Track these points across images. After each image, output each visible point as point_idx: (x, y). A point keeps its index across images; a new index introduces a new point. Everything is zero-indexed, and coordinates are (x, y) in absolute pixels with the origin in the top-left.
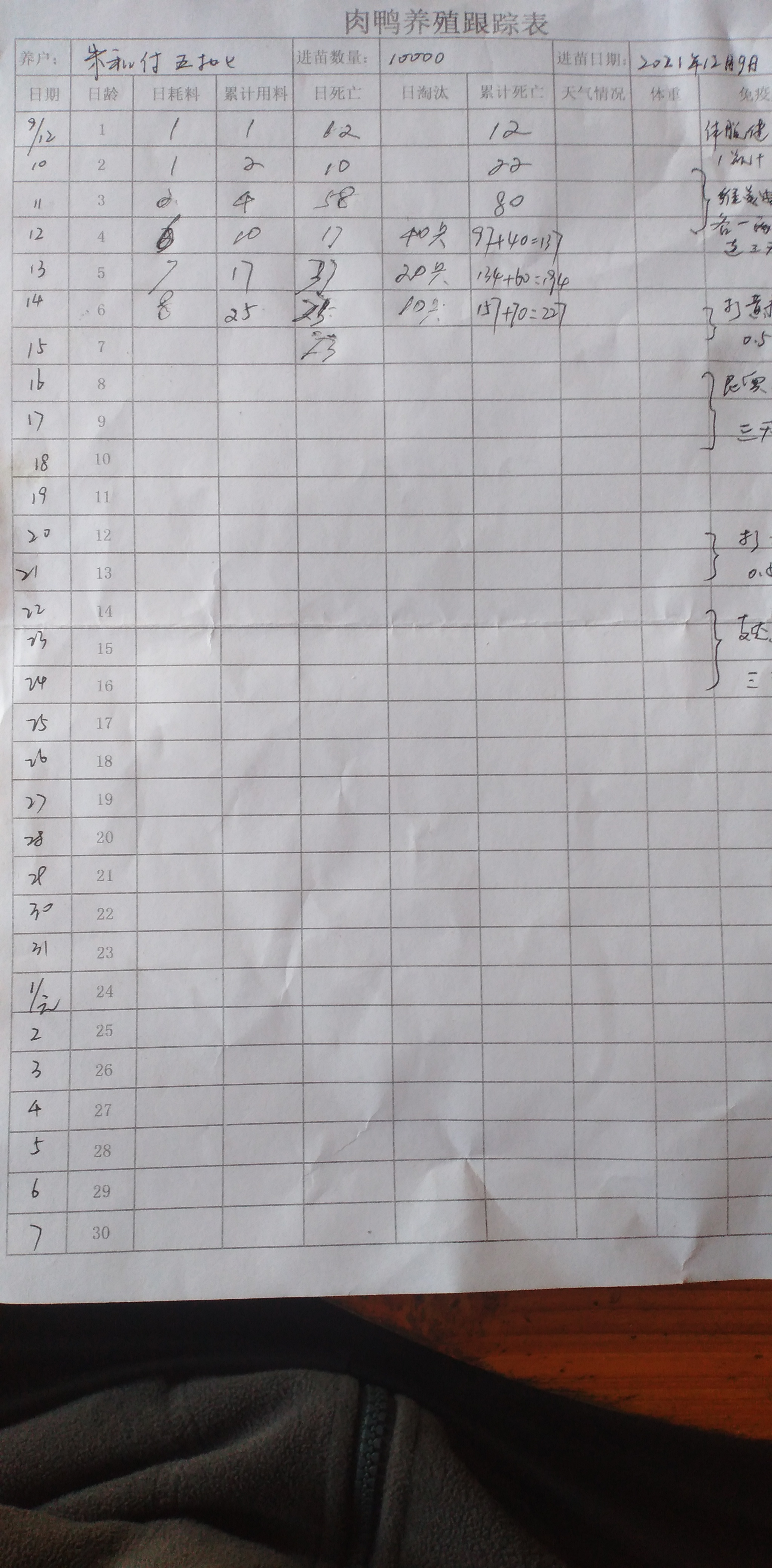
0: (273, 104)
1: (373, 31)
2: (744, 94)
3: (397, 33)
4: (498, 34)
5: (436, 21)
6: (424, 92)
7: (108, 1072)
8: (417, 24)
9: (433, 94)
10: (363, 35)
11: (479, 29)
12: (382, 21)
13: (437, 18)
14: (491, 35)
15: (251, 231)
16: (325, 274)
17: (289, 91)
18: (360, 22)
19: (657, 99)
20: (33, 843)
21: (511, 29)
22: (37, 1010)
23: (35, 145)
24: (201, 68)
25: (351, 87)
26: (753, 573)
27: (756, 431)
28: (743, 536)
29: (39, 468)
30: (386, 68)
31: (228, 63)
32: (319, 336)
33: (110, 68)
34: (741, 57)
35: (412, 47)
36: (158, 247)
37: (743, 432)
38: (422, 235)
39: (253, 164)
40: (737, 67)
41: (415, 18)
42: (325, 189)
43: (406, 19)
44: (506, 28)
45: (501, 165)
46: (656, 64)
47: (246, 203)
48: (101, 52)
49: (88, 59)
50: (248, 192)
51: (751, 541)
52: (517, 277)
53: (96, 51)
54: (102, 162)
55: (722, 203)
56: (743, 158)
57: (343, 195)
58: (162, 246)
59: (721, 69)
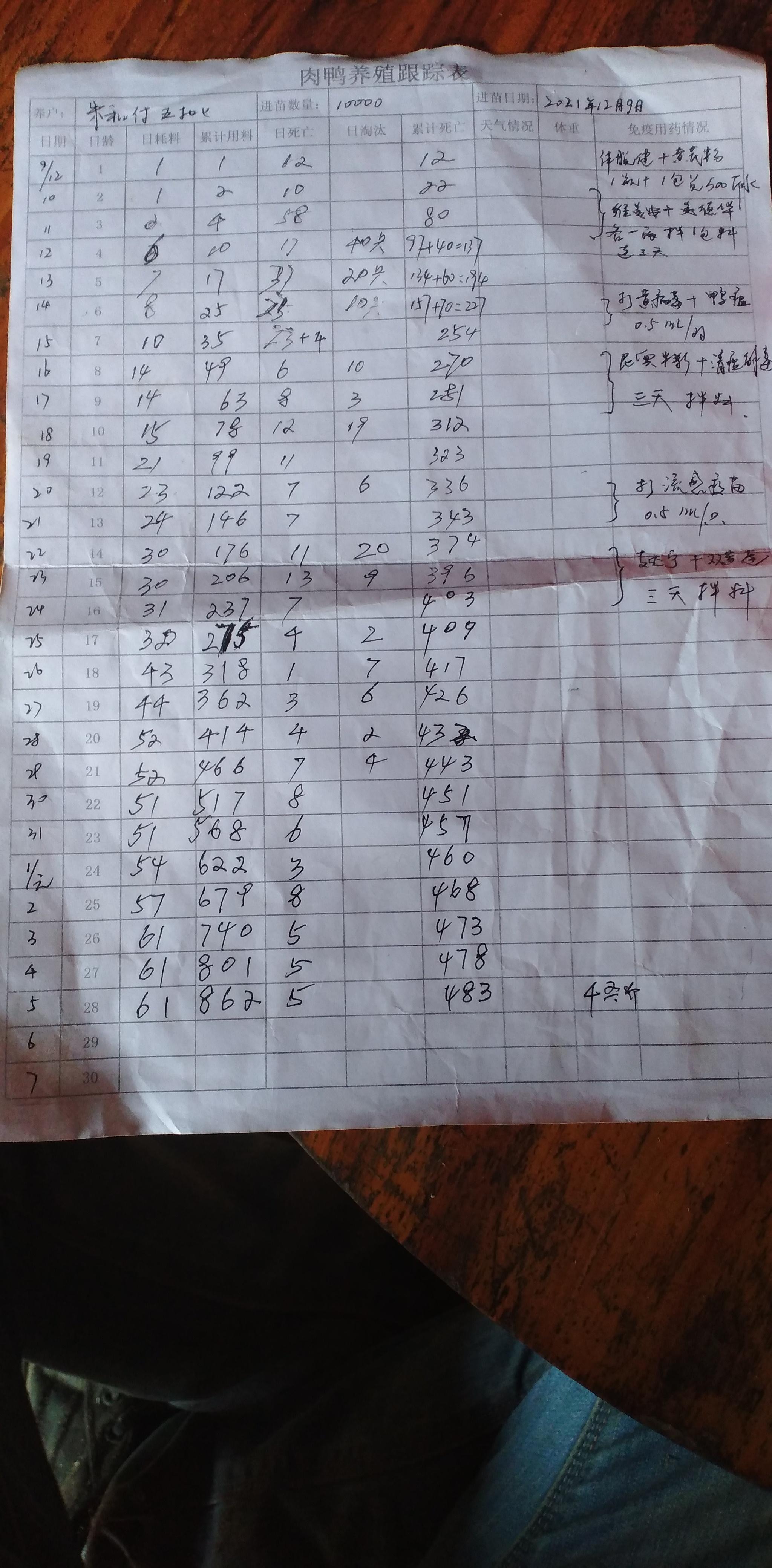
0: (242, 143)
1: (324, 83)
2: (632, 129)
3: (343, 84)
4: (427, 82)
5: (376, 74)
6: (366, 131)
7: (96, 940)
8: (359, 77)
9: (373, 131)
10: (315, 87)
11: (411, 77)
12: (331, 76)
13: (377, 71)
14: (421, 82)
15: (222, 246)
16: (283, 278)
17: (254, 133)
18: (313, 77)
19: (559, 131)
20: (31, 743)
21: (437, 76)
22: (33, 887)
23: (45, 182)
24: (182, 118)
25: (305, 128)
26: (649, 515)
27: (649, 398)
28: (640, 485)
29: (45, 438)
30: (334, 112)
31: (204, 113)
32: (278, 328)
33: (108, 120)
34: (629, 100)
35: (355, 95)
36: (146, 260)
37: (638, 399)
38: (365, 242)
39: (224, 191)
40: (626, 108)
41: (358, 72)
42: (285, 208)
43: (351, 73)
44: (434, 75)
45: (429, 187)
46: (559, 103)
47: (218, 223)
48: (100, 108)
49: (90, 113)
50: (220, 214)
51: (647, 489)
52: (444, 277)
53: (96, 107)
54: (100, 195)
55: (615, 216)
56: (632, 180)
57: (298, 213)
58: (148, 259)
59: (612, 110)
